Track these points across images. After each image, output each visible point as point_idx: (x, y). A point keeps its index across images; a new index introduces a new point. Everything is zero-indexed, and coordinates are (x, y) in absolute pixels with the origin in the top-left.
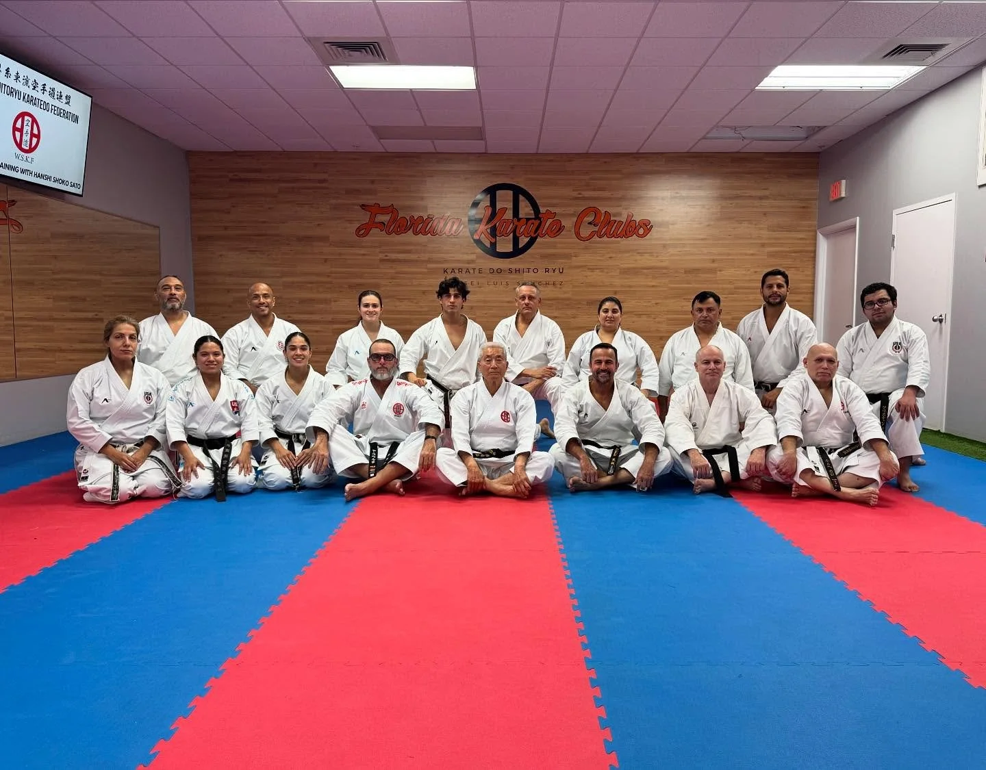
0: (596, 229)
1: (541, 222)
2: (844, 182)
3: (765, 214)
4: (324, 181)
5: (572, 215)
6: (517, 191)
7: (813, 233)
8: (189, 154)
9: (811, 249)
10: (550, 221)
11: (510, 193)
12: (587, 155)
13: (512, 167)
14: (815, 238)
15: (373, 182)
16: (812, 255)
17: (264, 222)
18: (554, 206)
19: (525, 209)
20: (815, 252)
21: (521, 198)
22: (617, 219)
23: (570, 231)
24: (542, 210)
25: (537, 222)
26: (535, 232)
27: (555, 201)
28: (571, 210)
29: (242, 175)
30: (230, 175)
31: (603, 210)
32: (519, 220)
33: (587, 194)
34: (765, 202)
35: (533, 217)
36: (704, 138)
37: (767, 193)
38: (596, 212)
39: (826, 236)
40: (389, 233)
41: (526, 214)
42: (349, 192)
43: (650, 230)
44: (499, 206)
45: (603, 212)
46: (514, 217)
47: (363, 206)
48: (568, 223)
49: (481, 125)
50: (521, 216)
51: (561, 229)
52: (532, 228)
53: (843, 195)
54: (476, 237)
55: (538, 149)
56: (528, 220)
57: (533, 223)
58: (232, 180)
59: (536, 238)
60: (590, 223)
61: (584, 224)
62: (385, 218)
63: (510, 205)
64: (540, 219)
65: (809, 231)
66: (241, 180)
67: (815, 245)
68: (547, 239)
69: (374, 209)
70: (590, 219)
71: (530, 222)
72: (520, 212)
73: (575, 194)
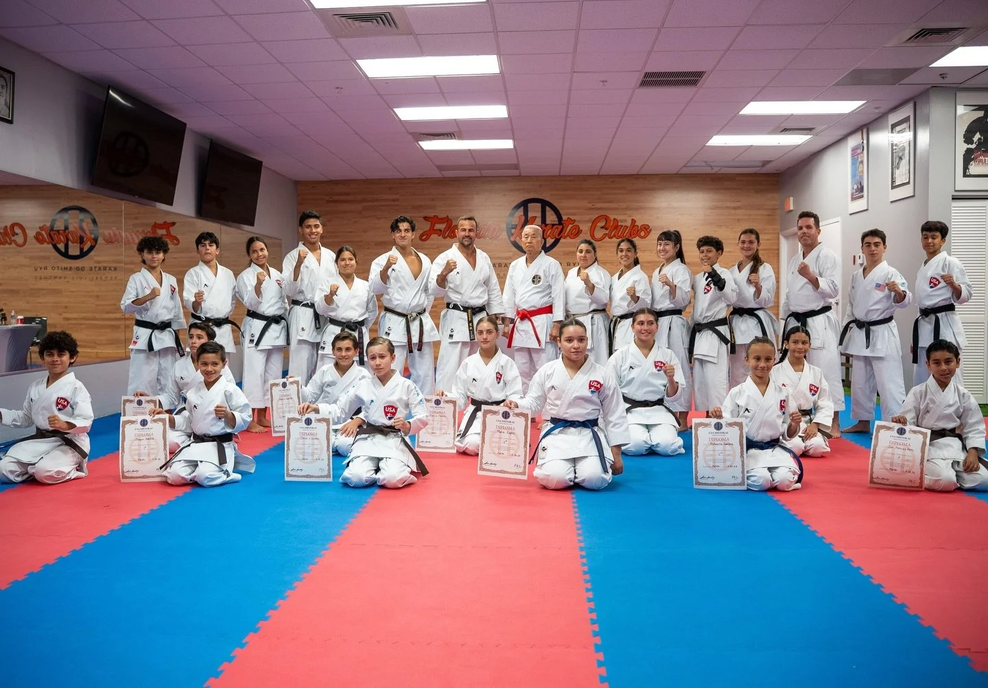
0: (607, 232)
1: (563, 228)
2: (791, 199)
3: (739, 220)
4: (397, 200)
5: (588, 221)
6: (544, 204)
7: (776, 235)
8: (297, 183)
9: (775, 247)
10: (570, 226)
11: (540, 205)
12: (599, 176)
13: (540, 186)
14: (778, 239)
15: (433, 200)
16: (776, 252)
17: (351, 232)
18: (573, 214)
19: (551, 217)
20: (778, 250)
21: (548, 208)
22: (624, 224)
23: (586, 234)
24: (564, 218)
25: (561, 227)
26: (559, 235)
27: (572, 211)
28: (587, 217)
29: (336, 198)
30: (327, 198)
31: (612, 217)
32: (546, 225)
33: (598, 205)
34: (738, 212)
35: (557, 223)
36: (685, 166)
37: (738, 204)
38: (607, 219)
39: (786, 237)
40: (445, 238)
41: (551, 221)
42: (415, 208)
43: (649, 233)
44: (530, 215)
45: (612, 219)
46: (542, 223)
47: (426, 218)
48: (585, 227)
49: (516, 162)
50: (547, 223)
51: (579, 232)
52: (557, 231)
53: (792, 208)
54: (512, 239)
55: (560, 172)
56: (553, 225)
57: (557, 228)
58: (328, 202)
59: (560, 239)
60: (602, 228)
61: (598, 228)
62: (442, 226)
63: (539, 215)
64: (562, 224)
65: (774, 233)
66: (334, 201)
67: (778, 244)
68: (568, 240)
69: (434, 220)
70: (602, 224)
71: (555, 227)
72: (547, 219)
73: (589, 205)
